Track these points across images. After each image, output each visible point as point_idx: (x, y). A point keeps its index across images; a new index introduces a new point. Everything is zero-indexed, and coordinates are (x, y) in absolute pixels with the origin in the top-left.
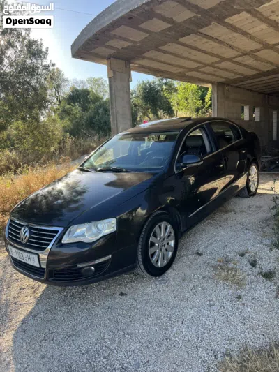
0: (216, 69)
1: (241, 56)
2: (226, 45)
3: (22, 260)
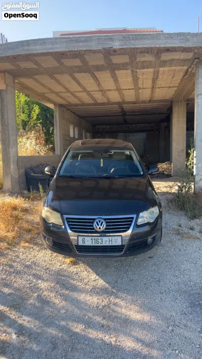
0: (71, 96)
1: (98, 91)
2: (98, 83)
3: (100, 245)
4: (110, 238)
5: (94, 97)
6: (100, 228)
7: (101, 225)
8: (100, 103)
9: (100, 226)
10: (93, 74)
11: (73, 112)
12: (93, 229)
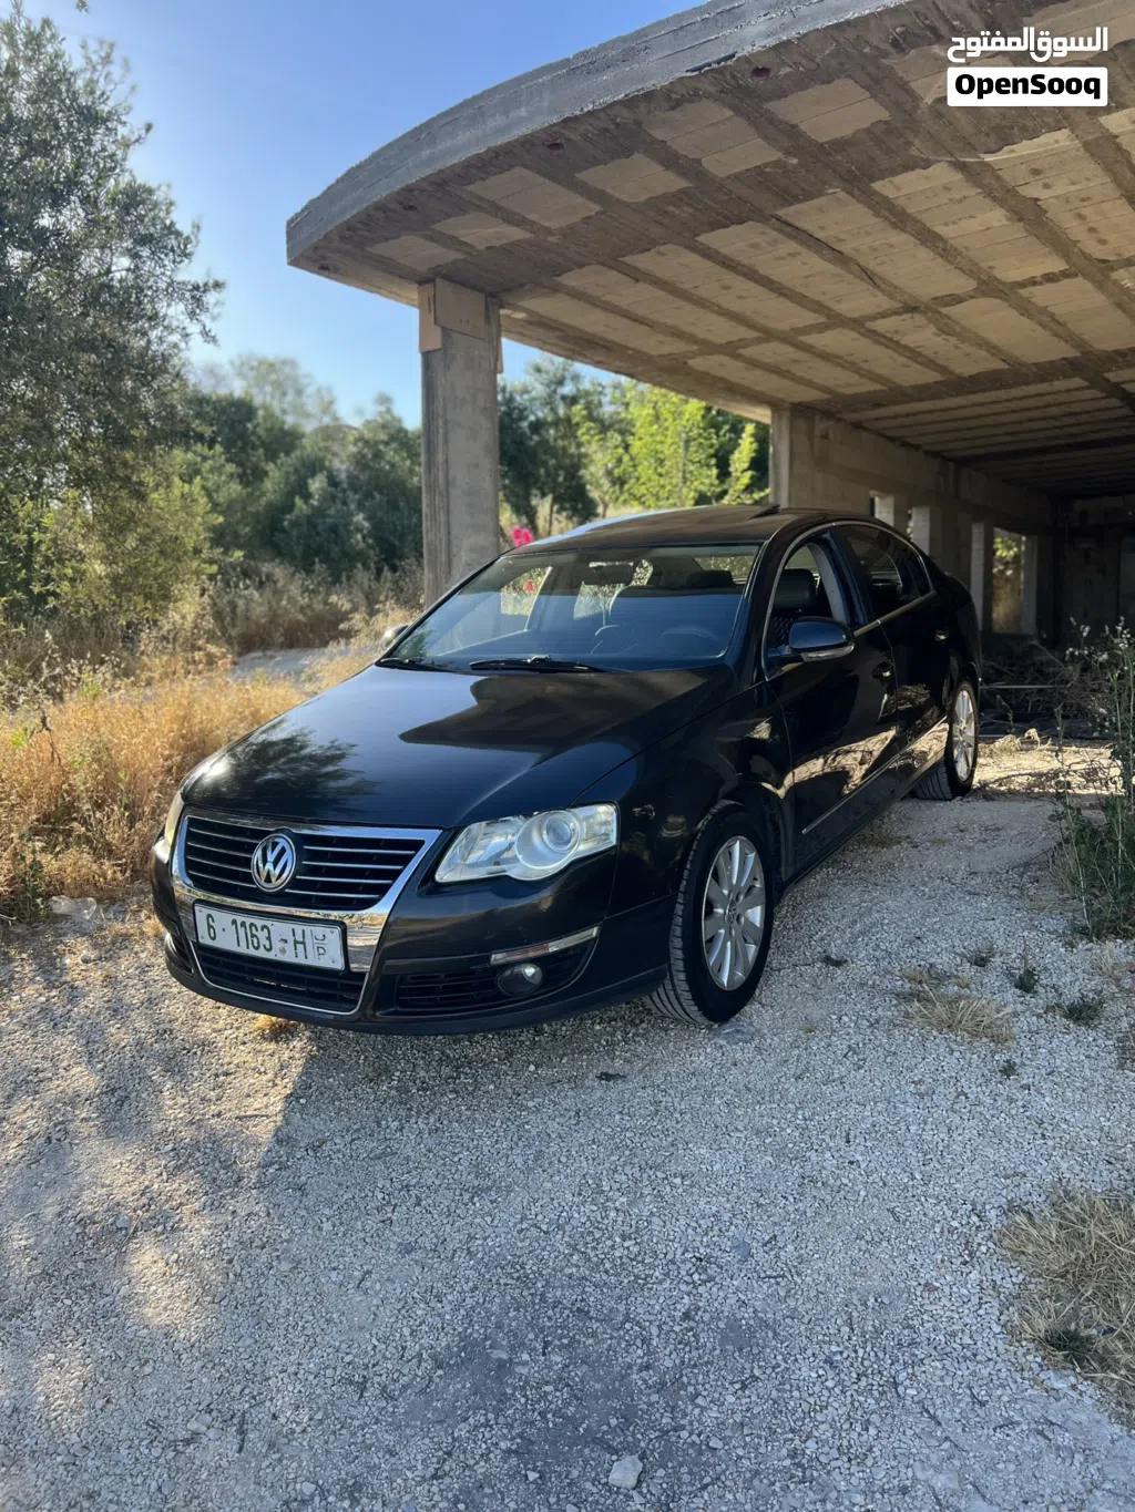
0: (799, 355)
1: (896, 313)
2: (857, 270)
3: (261, 953)
4: (299, 928)
5: (906, 348)
6: (268, 880)
7: (275, 864)
8: (973, 379)
9: (269, 866)
10: (778, 219)
11: (891, 439)
12: (248, 878)
